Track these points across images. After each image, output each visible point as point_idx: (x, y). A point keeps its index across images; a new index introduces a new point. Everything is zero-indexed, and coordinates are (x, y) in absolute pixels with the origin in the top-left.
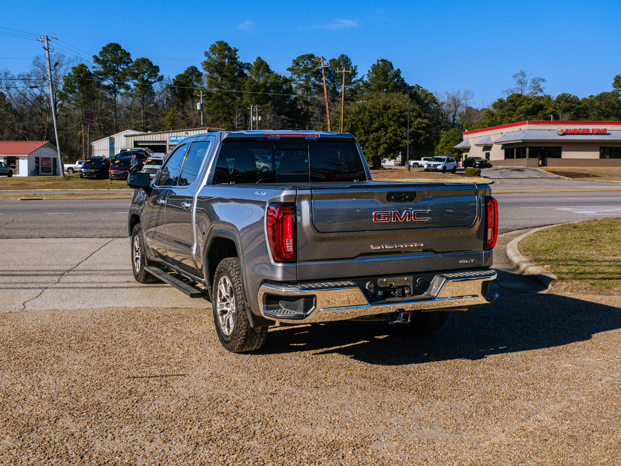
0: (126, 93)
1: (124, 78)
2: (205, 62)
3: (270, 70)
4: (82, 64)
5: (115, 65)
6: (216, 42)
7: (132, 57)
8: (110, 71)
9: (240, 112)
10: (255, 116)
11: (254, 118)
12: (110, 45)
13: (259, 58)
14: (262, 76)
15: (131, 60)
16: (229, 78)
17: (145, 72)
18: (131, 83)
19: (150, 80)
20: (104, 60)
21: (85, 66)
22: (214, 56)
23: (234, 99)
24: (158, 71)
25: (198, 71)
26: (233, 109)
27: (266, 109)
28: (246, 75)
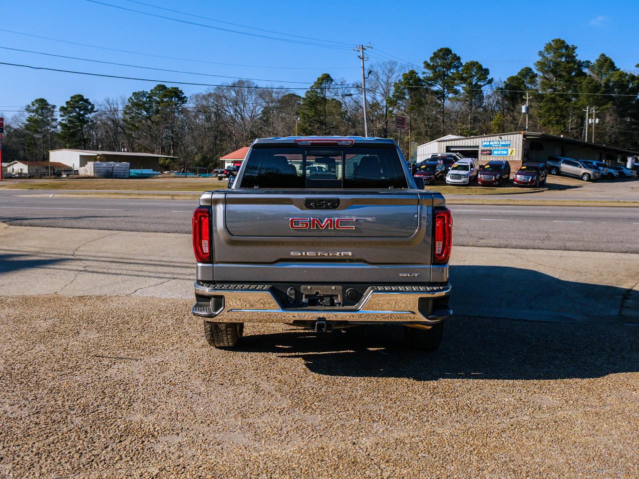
0: (454, 98)
1: (453, 83)
2: (538, 62)
3: (616, 67)
4: (412, 71)
5: (445, 69)
6: (552, 41)
7: (462, 61)
8: (439, 76)
9: (574, 114)
10: (592, 118)
11: (590, 120)
12: (441, 50)
13: (603, 55)
14: (605, 74)
15: (461, 64)
16: (564, 78)
17: (474, 76)
18: (460, 88)
19: (479, 83)
20: (433, 65)
21: (415, 72)
22: (548, 56)
23: (569, 100)
24: (488, 74)
25: (533, 72)
26: (567, 111)
27: (605, 110)
28: (585, 74)
